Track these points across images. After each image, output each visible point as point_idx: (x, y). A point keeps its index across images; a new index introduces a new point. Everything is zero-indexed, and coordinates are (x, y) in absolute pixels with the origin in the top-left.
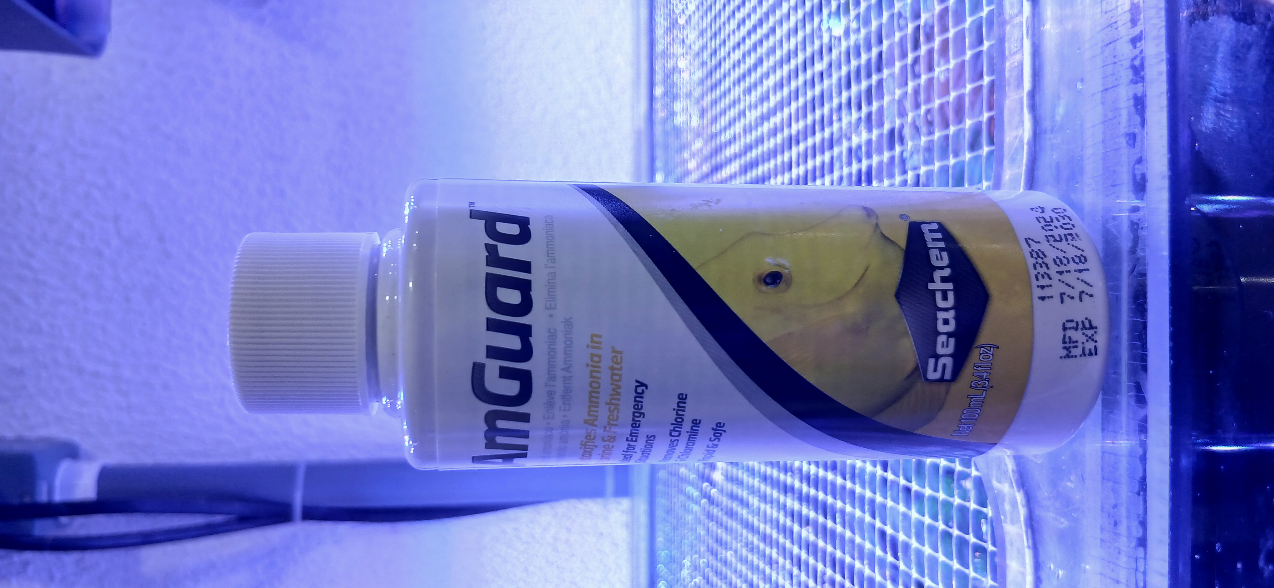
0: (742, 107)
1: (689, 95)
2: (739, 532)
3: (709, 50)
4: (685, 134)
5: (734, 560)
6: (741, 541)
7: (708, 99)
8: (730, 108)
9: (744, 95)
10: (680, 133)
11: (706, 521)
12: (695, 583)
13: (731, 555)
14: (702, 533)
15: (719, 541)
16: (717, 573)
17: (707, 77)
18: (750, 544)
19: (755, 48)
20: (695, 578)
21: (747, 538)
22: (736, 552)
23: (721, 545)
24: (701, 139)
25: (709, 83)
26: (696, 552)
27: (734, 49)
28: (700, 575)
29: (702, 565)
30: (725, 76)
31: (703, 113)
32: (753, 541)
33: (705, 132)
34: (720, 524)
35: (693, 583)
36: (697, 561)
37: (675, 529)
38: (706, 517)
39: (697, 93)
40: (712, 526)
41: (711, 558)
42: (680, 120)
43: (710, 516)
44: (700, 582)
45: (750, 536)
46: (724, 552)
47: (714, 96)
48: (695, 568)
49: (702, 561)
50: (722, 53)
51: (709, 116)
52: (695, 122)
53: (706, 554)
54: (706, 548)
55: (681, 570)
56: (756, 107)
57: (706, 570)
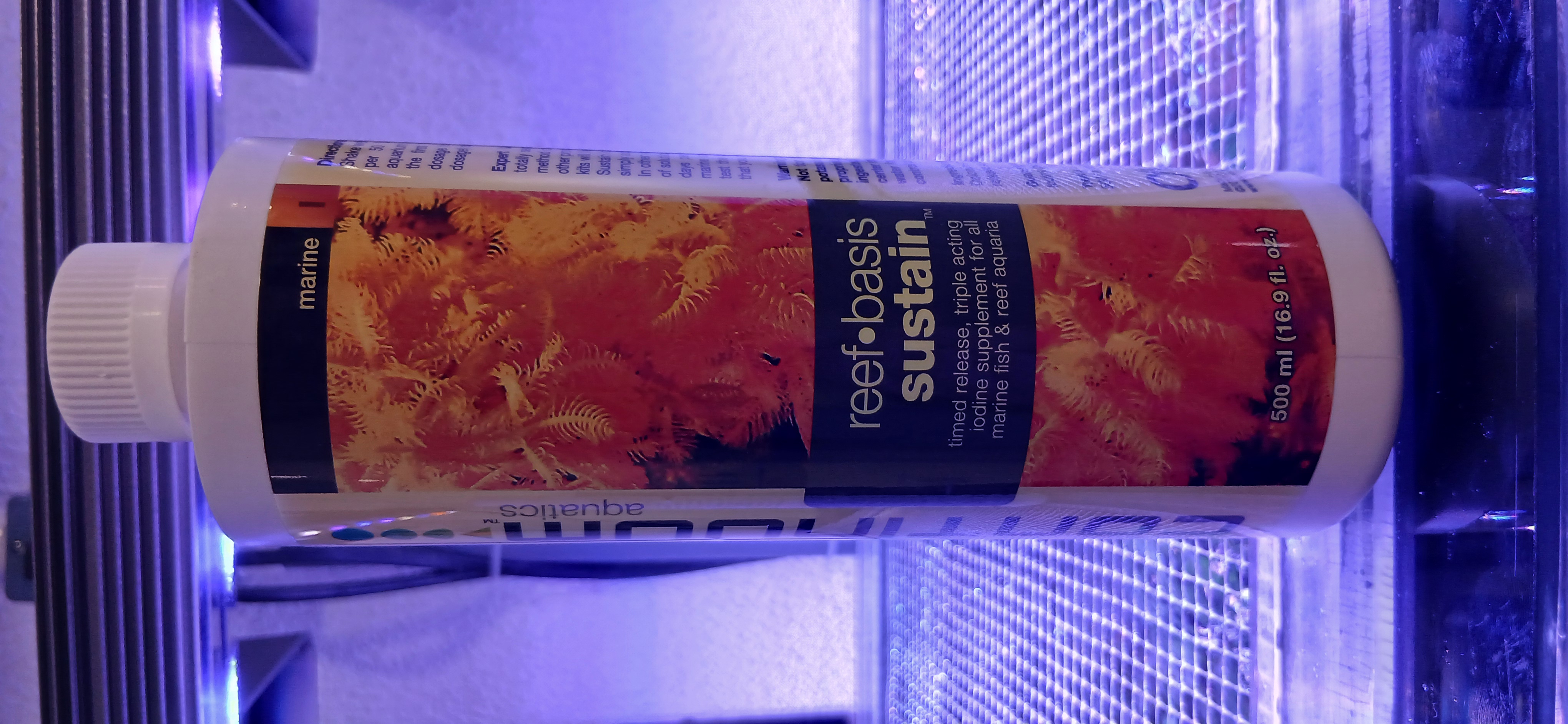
0: (990, 120)
1: (928, 108)
2: (987, 566)
3: (952, 61)
4: (924, 150)
5: (981, 596)
6: (990, 575)
7: (951, 112)
8: (976, 121)
9: (993, 106)
10: (918, 149)
11: (949, 563)
12: (936, 631)
13: (979, 593)
14: (944, 576)
15: (964, 581)
16: (962, 614)
17: (949, 88)
18: (1000, 576)
19: (1005, 57)
20: (936, 625)
21: (996, 571)
22: (984, 589)
23: (967, 584)
24: (942, 155)
25: (951, 95)
26: (937, 598)
27: (981, 59)
28: (941, 621)
29: (944, 610)
30: (970, 87)
31: (944, 127)
32: (1003, 573)
33: (948, 147)
34: (964, 562)
35: (934, 632)
36: (939, 606)
37: (910, 578)
38: (948, 558)
39: (937, 107)
40: (956, 567)
41: (954, 600)
42: (917, 134)
43: (952, 556)
44: (942, 628)
45: (999, 568)
46: (970, 590)
47: (958, 108)
48: (936, 614)
49: (944, 605)
50: (968, 62)
51: (951, 130)
52: (935, 137)
53: (949, 597)
54: (948, 591)
55: (919, 620)
56: (1006, 120)
57: (949, 614)
